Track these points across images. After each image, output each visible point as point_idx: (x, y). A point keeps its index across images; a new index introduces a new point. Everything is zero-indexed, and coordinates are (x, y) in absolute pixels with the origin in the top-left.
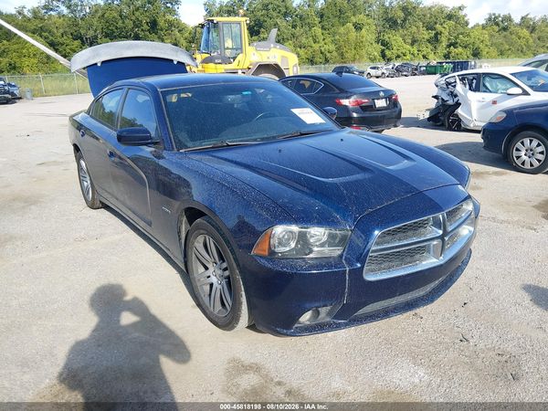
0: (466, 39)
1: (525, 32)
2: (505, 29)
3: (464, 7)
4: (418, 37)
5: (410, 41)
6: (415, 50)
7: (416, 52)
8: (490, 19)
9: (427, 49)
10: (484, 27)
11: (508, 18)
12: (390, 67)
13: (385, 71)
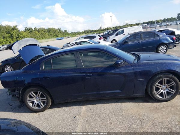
0: (22, 35)
1: (37, 32)
2: (31, 32)
3: (17, 26)
4: (5, 36)
5: (2, 38)
6: (5, 40)
7: (6, 41)
8: (26, 29)
9: (10, 40)
10: (25, 32)
11: (31, 29)
12: (5, 46)
13: (4, 48)
